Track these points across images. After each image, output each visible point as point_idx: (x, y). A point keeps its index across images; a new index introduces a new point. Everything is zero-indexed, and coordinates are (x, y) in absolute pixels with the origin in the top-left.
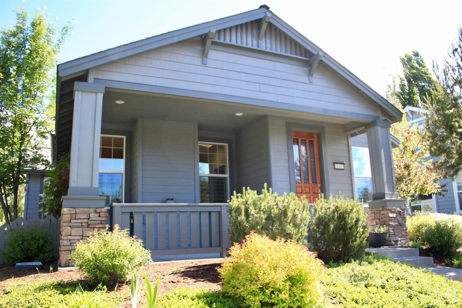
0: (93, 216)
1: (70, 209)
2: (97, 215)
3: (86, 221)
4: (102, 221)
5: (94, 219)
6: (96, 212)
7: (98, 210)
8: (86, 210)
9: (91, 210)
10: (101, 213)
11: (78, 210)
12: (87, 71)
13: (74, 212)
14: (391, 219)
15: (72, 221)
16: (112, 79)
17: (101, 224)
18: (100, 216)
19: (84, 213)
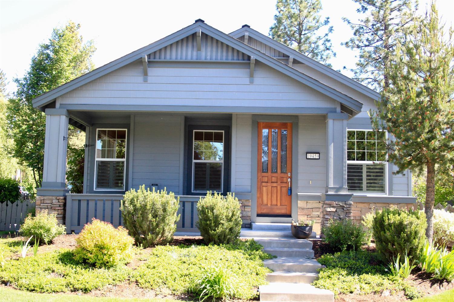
0: (55, 201)
1: (40, 197)
2: (57, 201)
3: (50, 204)
4: (60, 205)
5: (55, 203)
6: (56, 199)
7: (58, 198)
8: (51, 197)
9: (54, 198)
10: (60, 200)
11: (45, 198)
12: (56, 99)
13: (43, 199)
14: (328, 213)
15: (42, 205)
16: (71, 103)
17: (60, 207)
18: (59, 202)
19: (49, 199)
